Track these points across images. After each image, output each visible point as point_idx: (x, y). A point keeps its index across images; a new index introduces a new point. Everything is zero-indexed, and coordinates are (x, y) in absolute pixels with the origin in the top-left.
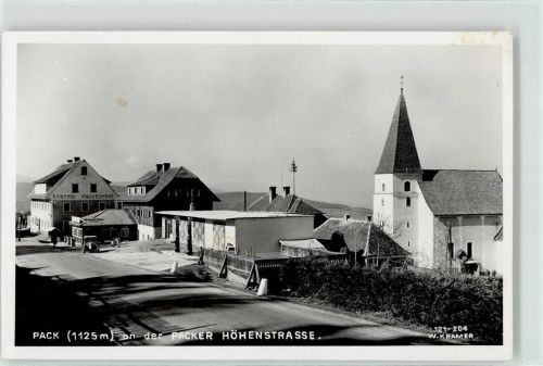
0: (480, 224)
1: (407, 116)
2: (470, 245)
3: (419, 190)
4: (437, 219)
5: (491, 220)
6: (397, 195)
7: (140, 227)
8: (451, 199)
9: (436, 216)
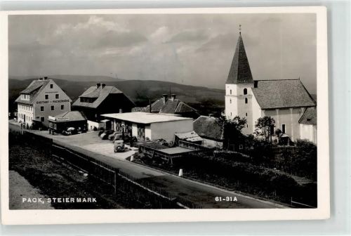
0: (290, 113)
1: (244, 49)
2: (284, 126)
3: (252, 93)
4: (263, 111)
5: (297, 110)
6: (239, 97)
7: (89, 122)
8: (272, 98)
9: (262, 109)
